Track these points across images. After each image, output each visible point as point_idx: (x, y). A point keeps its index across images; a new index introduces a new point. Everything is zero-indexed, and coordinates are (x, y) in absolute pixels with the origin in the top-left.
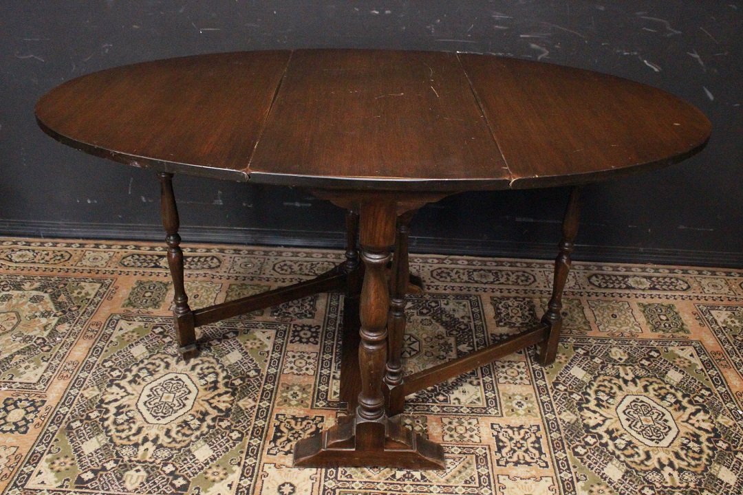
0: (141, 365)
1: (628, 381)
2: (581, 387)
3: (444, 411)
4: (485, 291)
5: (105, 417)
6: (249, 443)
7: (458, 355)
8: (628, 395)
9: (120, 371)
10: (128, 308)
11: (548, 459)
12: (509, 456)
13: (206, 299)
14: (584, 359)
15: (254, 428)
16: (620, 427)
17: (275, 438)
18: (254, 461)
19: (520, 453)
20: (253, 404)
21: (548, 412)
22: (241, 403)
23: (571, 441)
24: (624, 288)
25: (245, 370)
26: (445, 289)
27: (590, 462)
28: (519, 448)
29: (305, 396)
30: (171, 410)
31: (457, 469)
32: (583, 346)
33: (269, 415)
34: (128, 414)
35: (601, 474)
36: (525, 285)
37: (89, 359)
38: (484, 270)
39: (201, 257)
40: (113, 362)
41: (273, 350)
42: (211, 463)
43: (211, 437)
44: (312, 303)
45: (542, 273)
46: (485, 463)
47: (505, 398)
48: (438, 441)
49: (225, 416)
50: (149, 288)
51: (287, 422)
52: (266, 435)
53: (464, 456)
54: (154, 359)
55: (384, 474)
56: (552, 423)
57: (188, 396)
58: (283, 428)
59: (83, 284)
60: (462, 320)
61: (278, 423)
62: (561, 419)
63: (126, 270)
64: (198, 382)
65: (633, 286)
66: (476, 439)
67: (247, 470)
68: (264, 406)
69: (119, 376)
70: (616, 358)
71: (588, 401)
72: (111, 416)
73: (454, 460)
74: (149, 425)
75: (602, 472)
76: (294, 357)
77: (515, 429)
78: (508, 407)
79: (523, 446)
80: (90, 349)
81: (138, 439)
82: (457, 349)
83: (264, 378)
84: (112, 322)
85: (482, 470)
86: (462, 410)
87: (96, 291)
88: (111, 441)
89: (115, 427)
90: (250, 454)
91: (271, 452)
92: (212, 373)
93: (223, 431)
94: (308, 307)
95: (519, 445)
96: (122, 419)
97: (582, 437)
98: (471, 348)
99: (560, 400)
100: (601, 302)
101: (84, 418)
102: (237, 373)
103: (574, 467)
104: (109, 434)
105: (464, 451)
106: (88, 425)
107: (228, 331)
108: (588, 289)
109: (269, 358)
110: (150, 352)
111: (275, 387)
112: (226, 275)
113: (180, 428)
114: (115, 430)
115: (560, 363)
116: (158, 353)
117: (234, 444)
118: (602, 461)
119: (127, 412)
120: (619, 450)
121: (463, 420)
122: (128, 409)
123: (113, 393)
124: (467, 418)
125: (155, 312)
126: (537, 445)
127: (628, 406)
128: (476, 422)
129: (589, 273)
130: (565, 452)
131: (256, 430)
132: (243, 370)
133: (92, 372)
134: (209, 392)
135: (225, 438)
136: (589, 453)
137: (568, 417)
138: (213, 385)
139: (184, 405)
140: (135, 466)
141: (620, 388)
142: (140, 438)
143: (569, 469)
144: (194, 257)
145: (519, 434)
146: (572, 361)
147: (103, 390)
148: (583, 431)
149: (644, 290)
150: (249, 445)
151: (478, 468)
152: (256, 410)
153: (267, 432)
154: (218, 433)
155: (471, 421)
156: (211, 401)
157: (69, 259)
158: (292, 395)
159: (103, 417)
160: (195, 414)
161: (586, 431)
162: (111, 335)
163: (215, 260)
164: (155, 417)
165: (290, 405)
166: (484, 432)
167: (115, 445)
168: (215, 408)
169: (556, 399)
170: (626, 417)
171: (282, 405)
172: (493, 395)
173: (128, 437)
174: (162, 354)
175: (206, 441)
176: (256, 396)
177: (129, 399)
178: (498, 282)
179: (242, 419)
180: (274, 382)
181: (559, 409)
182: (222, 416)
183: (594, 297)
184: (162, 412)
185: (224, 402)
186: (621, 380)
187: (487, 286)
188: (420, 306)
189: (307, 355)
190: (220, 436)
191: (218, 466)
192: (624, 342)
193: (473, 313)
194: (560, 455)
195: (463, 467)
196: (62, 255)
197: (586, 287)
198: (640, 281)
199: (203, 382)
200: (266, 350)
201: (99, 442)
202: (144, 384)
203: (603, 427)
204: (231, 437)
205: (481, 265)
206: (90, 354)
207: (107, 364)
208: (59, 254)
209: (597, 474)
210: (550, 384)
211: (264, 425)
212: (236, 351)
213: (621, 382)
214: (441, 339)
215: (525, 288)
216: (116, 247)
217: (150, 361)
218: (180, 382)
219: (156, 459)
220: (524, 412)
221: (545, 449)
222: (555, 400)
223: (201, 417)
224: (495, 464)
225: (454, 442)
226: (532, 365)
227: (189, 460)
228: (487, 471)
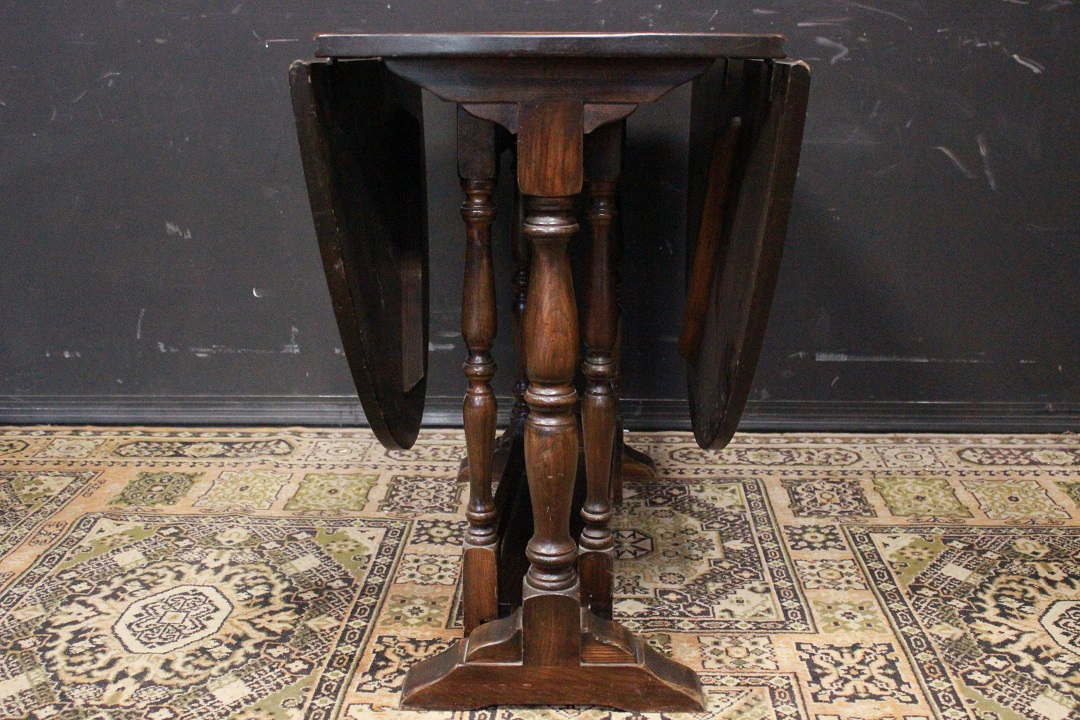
0: (130, 576)
1: (1056, 582)
2: (963, 590)
3: (702, 628)
4: (769, 474)
5: (49, 645)
6: (323, 677)
7: (725, 553)
8: (1058, 601)
9: (89, 584)
10: (118, 506)
11: (915, 690)
12: (836, 687)
13: (262, 491)
14: (965, 554)
15: (334, 656)
16: (1051, 643)
17: (374, 669)
18: (331, 702)
19: (859, 683)
20: (336, 623)
21: (906, 625)
22: (312, 624)
23: (957, 664)
24: (1028, 464)
25: (324, 580)
26: (696, 473)
27: (1002, 694)
28: (854, 676)
29: (435, 611)
30: (178, 634)
31: (734, 707)
32: (960, 537)
33: (365, 638)
34: (94, 640)
35: (1025, 711)
36: (842, 466)
37: (35, 571)
38: (767, 449)
39: (257, 442)
40: (77, 573)
41: (379, 553)
42: (244, 706)
43: (250, 670)
44: (453, 494)
45: (873, 449)
46: (788, 698)
47: (820, 608)
48: (696, 668)
49: (280, 640)
50: (161, 481)
51: (399, 647)
52: (358, 665)
53: (747, 690)
54: (157, 568)
55: (587, 717)
56: (915, 640)
57: (212, 615)
58: (389, 654)
59: (42, 478)
60: (729, 510)
61: (380, 648)
62: (932, 635)
63: (122, 460)
64: (234, 596)
65: (1043, 461)
66: (770, 665)
67: (316, 714)
68: (356, 627)
69: (86, 591)
70: (1028, 552)
71: (982, 610)
72: (62, 644)
73: (727, 694)
74: (132, 655)
75: (1028, 708)
76: (417, 561)
77: (845, 650)
78: (826, 619)
79: (863, 674)
80: (39, 556)
81: (108, 675)
82: (724, 547)
83: (359, 590)
84: (86, 522)
85: (783, 709)
86: (738, 625)
87: (64, 486)
88: (55, 678)
89: (67, 658)
90: (323, 691)
91: (364, 687)
92: (262, 584)
93: (274, 660)
94: (447, 500)
95: (853, 672)
96: (82, 647)
97: (977, 660)
98: (749, 545)
99: (926, 608)
100: (986, 482)
101: (9, 646)
102: (310, 583)
103: (970, 701)
104: (54, 668)
105: (747, 681)
106: (15, 657)
107: (297, 531)
108: (961, 466)
109: (371, 563)
110: (149, 559)
111: (379, 601)
112: (301, 463)
113: (191, 658)
114: (65, 663)
115: (920, 560)
116: (164, 559)
117: (294, 679)
118: (1026, 692)
119: (92, 638)
120: (1059, 676)
121: (740, 639)
122: (96, 634)
123: (70, 614)
124: (750, 636)
125: (167, 509)
126: (890, 672)
127: (1063, 615)
128: (767, 642)
129: (957, 447)
130: (949, 681)
131: (337, 658)
132: (320, 580)
133: (36, 586)
134: (253, 609)
135: (276, 670)
136: (997, 681)
137: (946, 631)
138: (262, 599)
139: (204, 627)
140: (94, 712)
141: (1042, 591)
142: (112, 673)
143: (959, 703)
144: (246, 443)
145: (853, 656)
146: (943, 557)
147: (53, 609)
148: (980, 651)
149: (1063, 465)
150: (322, 680)
151: (775, 706)
152: (340, 632)
153: (359, 660)
154: (264, 664)
155: (755, 640)
156: (256, 621)
157: (23, 449)
158: (410, 611)
159: (44, 646)
160: (223, 638)
161: (985, 651)
162: (80, 540)
163: (283, 445)
164: (145, 644)
165: (406, 624)
166: (784, 655)
167: (61, 683)
168: (262, 629)
169: (919, 608)
170: (1062, 630)
171: (390, 624)
172: (797, 604)
173: (88, 673)
174: (171, 561)
175: (239, 675)
176: (341, 613)
177: (100, 620)
178: (792, 463)
179: (313, 644)
180: (378, 595)
181: (926, 621)
182: (274, 641)
183: (972, 476)
184: (160, 637)
185: (279, 622)
186: (1041, 581)
187: (771, 468)
188: (651, 495)
189: (440, 559)
190: (266, 668)
191: (258, 710)
192: (1037, 531)
193: (749, 501)
194: (939, 684)
195: (746, 704)
196: (11, 446)
197: (955, 464)
198: (1054, 455)
199: (244, 596)
200: (366, 553)
201: (31, 681)
202: (133, 599)
203: (1017, 644)
204: (289, 670)
205: (760, 443)
206: (38, 563)
207: (66, 576)
208: (8, 443)
209: (1017, 712)
210: (904, 588)
211: (355, 652)
212: (311, 557)
213: (1043, 584)
214: (693, 534)
215: (843, 469)
216: (110, 434)
217: (147, 570)
218: (201, 597)
219: (138, 701)
220: (858, 626)
221: (906, 675)
222: (917, 610)
223: (234, 642)
224: (809, 699)
225: (724, 669)
226: (866, 563)
227: (202, 702)
228: (794, 710)
